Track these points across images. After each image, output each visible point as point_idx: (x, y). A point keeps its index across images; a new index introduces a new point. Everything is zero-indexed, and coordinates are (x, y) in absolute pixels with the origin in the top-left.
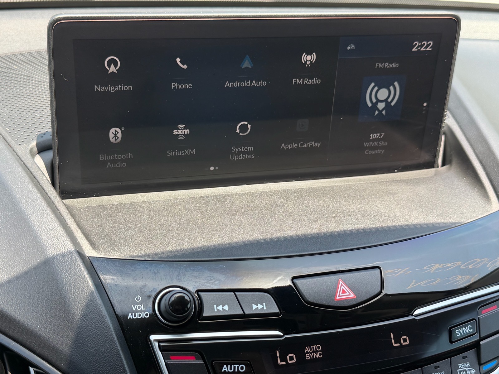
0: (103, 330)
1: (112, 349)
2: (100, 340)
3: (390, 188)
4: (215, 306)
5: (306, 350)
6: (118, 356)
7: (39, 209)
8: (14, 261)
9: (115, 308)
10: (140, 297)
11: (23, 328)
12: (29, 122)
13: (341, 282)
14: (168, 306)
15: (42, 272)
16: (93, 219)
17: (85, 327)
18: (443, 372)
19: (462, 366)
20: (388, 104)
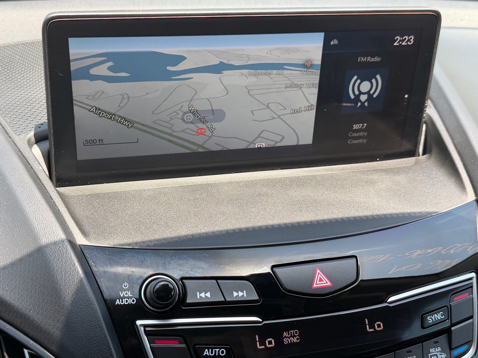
0: (92, 315)
1: (100, 333)
2: (88, 325)
3: (371, 177)
4: (198, 293)
5: (284, 335)
6: (105, 341)
7: (33, 199)
8: (9, 248)
9: (104, 294)
10: (127, 284)
11: (17, 312)
12: (28, 113)
13: (318, 271)
14: (153, 294)
15: (35, 259)
16: (86, 207)
17: (74, 312)
18: (415, 357)
19: (433, 350)
20: (370, 96)
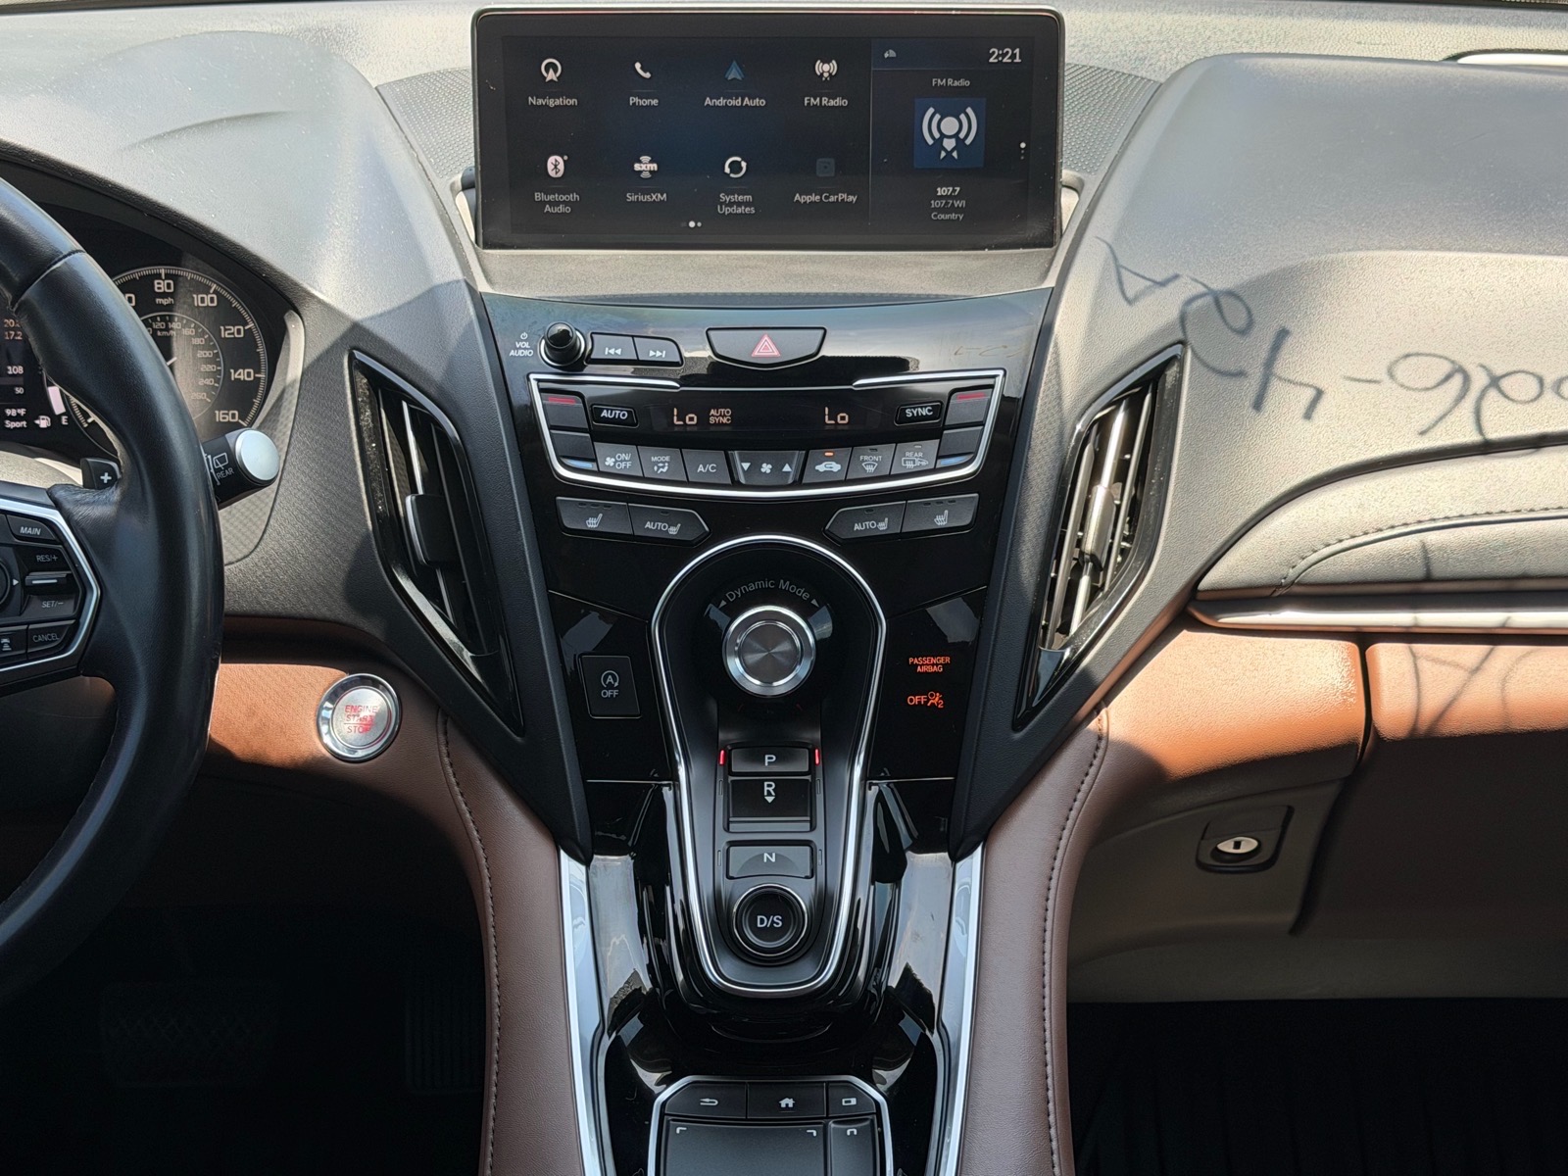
4: (607, 349)
5: (710, 412)
10: (526, 334)
13: (766, 339)
15: (426, 300)
16: (506, 265)
19: (911, 454)
20: (960, 142)
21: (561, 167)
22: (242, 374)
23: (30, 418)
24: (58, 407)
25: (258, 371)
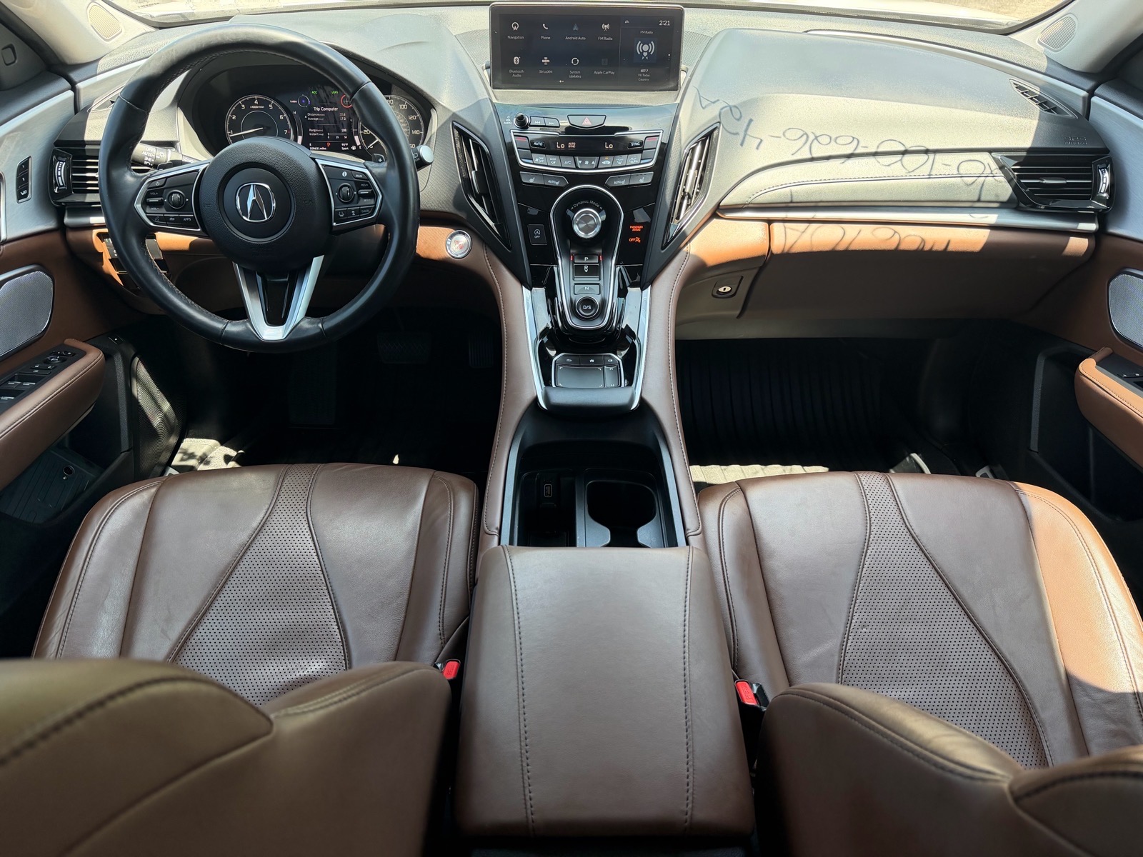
4: (536, 121)
10: (509, 117)
12: (482, 57)
20: (649, 53)
21: (518, 61)
22: (416, 132)
23: (350, 146)
24: (358, 143)
25: (421, 131)
